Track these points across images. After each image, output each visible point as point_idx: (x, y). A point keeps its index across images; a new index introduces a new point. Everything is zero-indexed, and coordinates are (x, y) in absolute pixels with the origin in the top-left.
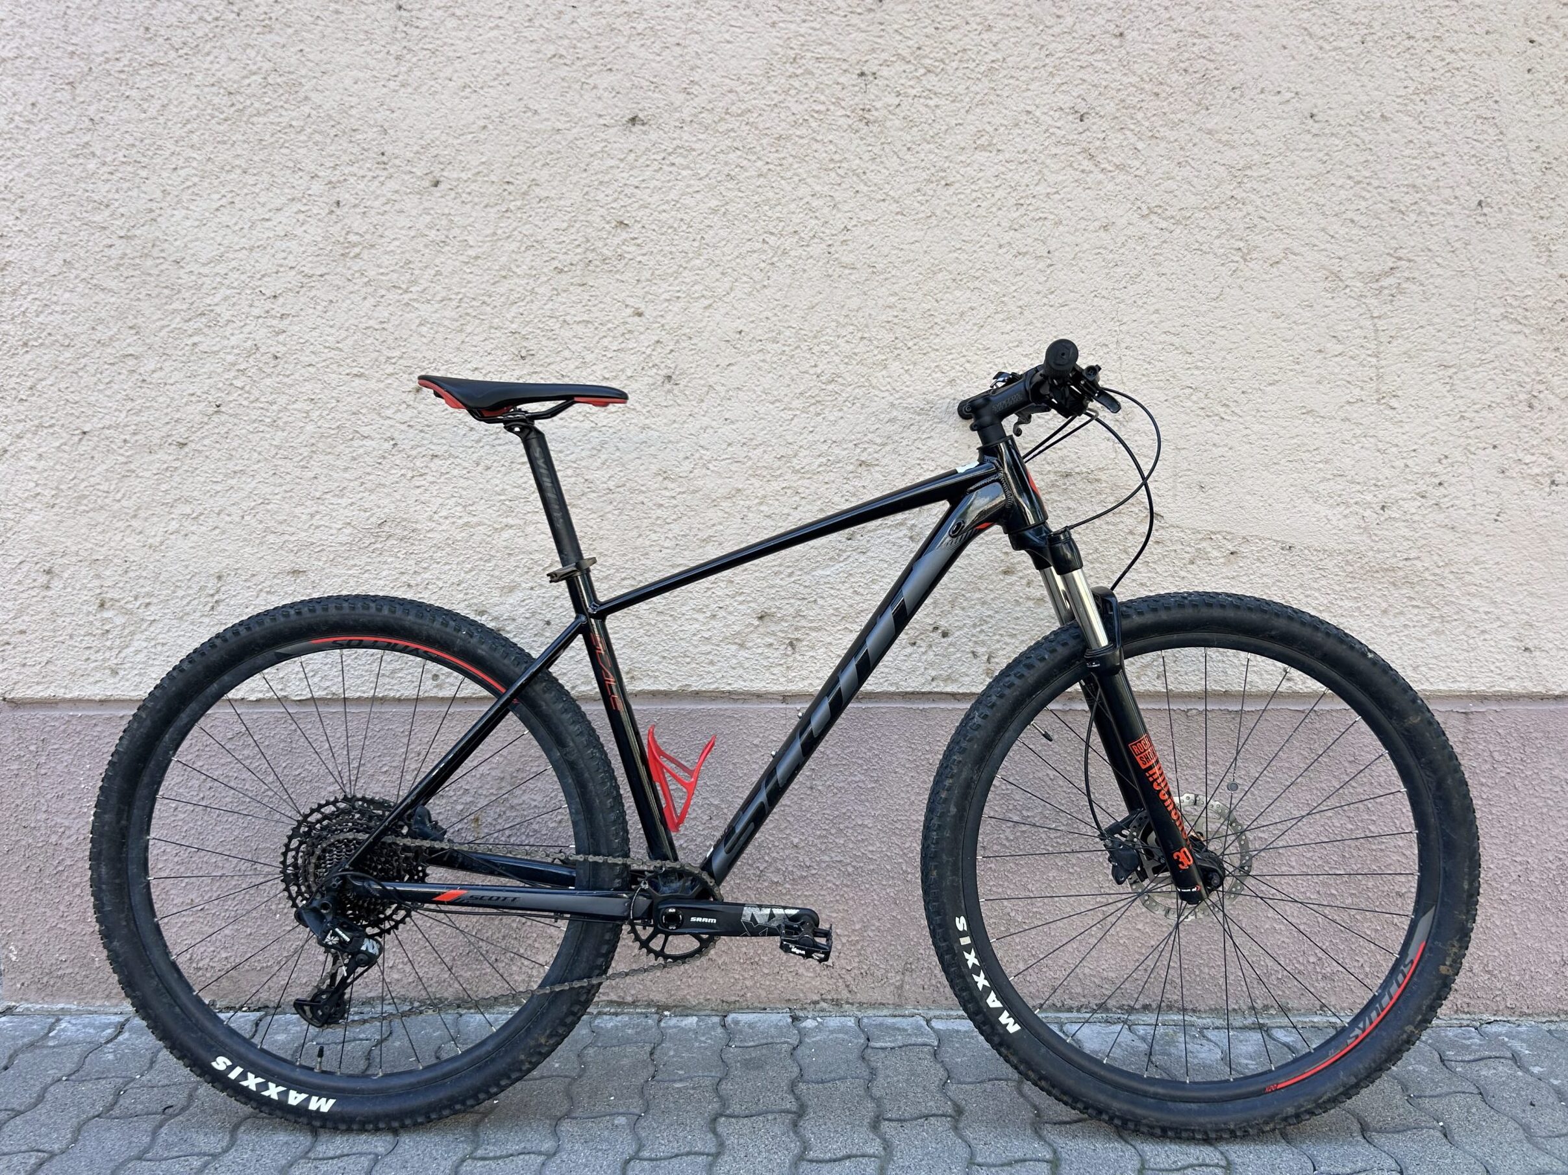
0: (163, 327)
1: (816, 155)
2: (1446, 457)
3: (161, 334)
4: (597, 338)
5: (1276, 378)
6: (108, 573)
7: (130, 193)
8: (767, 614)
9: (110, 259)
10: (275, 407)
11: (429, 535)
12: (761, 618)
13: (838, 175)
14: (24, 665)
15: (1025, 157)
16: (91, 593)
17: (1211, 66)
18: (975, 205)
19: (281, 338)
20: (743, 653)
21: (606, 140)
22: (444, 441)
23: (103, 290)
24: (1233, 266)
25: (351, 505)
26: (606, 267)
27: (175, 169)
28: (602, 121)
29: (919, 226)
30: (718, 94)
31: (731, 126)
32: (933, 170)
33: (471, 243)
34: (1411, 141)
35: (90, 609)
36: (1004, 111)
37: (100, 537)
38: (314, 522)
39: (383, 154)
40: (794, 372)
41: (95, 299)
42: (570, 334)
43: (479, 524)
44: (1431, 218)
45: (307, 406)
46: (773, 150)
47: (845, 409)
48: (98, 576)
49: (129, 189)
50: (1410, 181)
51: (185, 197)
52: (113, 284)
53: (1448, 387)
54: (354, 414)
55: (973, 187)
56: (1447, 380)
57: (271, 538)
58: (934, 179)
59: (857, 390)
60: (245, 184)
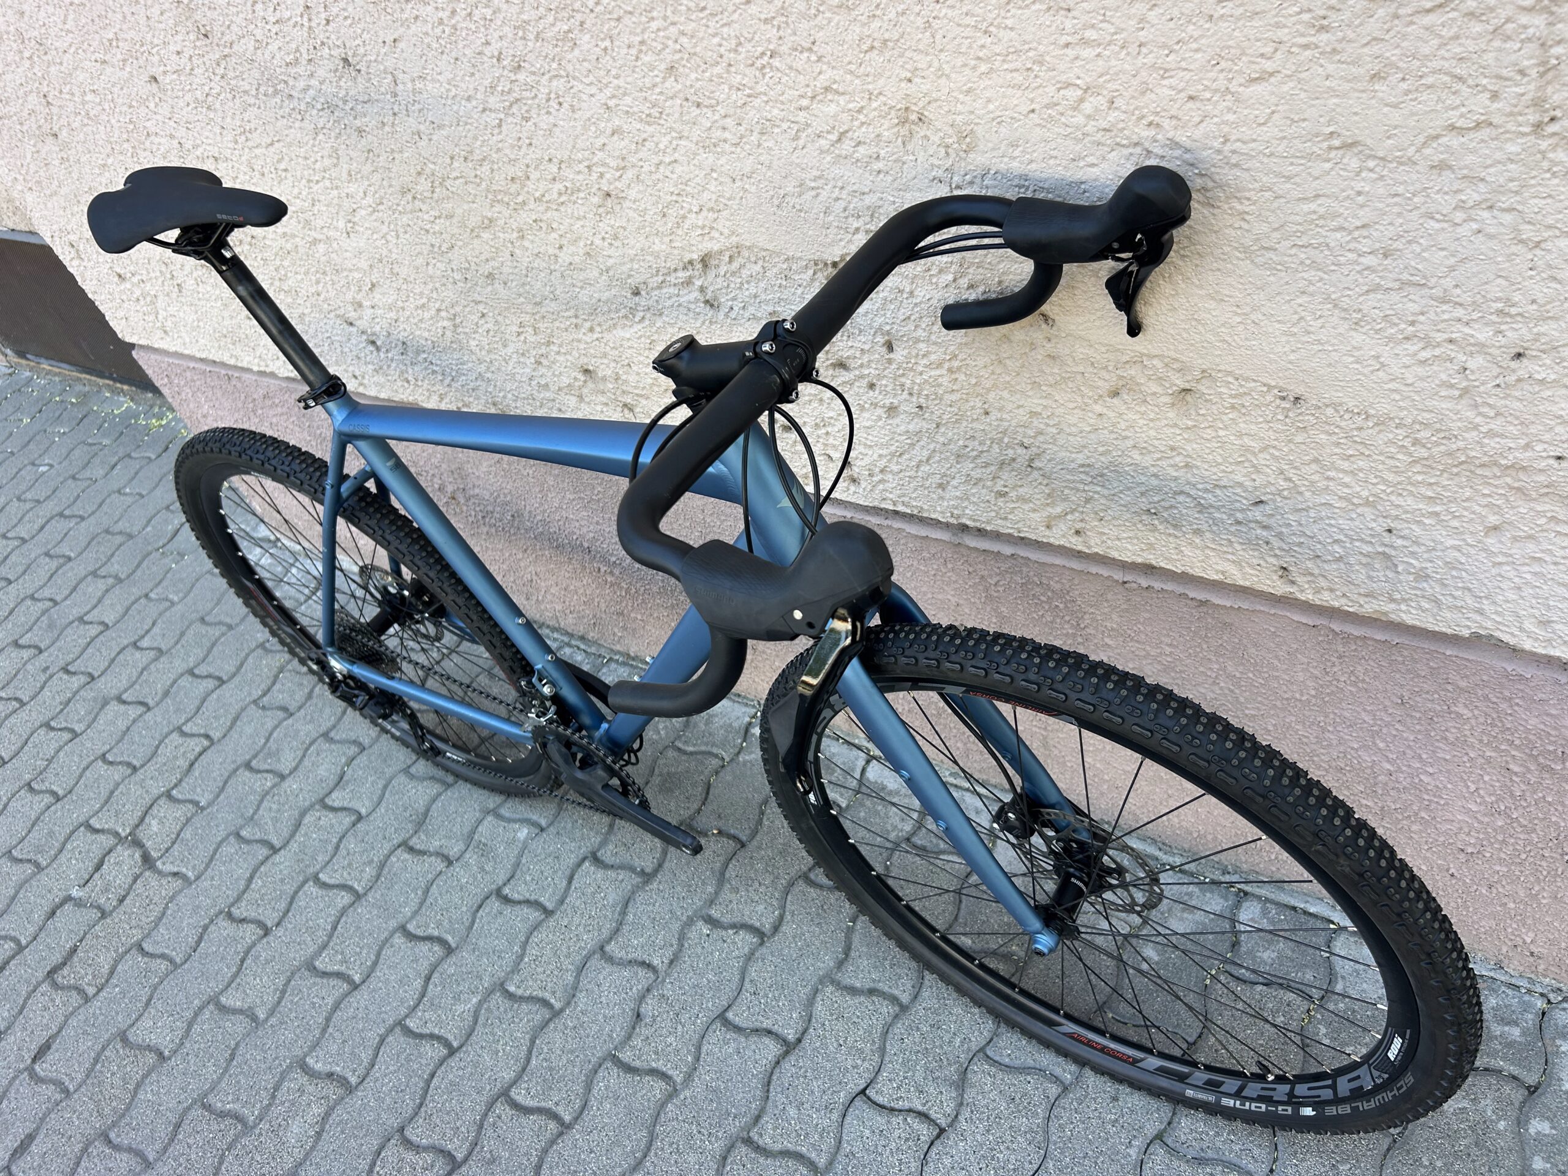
12: (585, 373)
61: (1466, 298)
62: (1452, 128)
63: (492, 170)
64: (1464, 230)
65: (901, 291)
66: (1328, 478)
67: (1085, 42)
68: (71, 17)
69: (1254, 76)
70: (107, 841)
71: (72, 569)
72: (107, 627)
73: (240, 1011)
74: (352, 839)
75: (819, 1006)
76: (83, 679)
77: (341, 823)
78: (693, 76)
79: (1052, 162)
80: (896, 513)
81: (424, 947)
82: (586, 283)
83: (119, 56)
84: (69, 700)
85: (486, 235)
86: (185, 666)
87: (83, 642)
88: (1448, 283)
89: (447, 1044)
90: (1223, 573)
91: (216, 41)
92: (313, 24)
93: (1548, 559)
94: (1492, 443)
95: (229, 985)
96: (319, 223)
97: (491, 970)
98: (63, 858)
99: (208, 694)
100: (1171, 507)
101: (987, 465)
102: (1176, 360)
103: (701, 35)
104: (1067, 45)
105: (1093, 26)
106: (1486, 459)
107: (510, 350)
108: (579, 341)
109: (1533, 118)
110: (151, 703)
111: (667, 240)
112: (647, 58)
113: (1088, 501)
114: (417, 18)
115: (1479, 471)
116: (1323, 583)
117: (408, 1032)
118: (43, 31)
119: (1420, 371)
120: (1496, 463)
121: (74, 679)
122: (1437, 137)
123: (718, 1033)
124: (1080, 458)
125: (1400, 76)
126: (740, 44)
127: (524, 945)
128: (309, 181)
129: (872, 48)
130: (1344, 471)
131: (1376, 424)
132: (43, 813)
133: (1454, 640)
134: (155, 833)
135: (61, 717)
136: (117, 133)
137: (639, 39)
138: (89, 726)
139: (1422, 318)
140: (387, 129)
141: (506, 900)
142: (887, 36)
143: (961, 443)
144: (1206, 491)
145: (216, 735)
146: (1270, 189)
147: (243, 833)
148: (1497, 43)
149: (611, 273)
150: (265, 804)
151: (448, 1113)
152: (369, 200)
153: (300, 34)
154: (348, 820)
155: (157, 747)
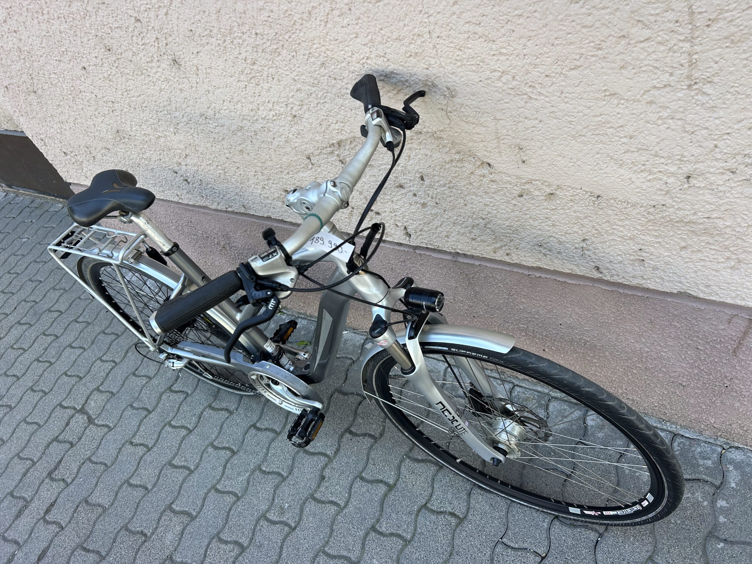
61: (665, 154)
62: (655, 87)
63: (242, 106)
64: (661, 128)
65: (426, 155)
66: (614, 229)
67: (501, 54)
68: (45, 41)
69: (572, 67)
70: (70, 412)
71: (43, 286)
72: (62, 313)
73: (140, 486)
74: (185, 405)
75: (403, 469)
76: (53, 338)
77: (179, 398)
78: (333, 67)
79: (489, 101)
80: (427, 248)
81: (223, 452)
82: (286, 154)
83: (68, 59)
84: (47, 348)
85: (239, 134)
86: (100, 329)
87: (51, 320)
88: (657, 149)
89: (235, 495)
90: (571, 270)
91: (114, 52)
92: (160, 45)
93: (707, 259)
94: (681, 213)
95: (133, 475)
96: (162, 129)
97: (254, 461)
98: (51, 421)
99: (112, 342)
100: (547, 242)
101: (467, 227)
102: (546, 181)
103: (336, 50)
104: (494, 55)
105: (504, 48)
106: (678, 219)
107: (250, 183)
108: (283, 178)
109: (687, 83)
110: (86, 347)
111: (322, 135)
112: (312, 60)
113: (511, 241)
114: (208, 43)
115: (676, 224)
116: (615, 273)
117: (217, 491)
118: (31, 47)
119: (649, 184)
120: (682, 221)
121: (49, 338)
122: (649, 91)
123: (358, 483)
124: (507, 223)
125: (632, 67)
126: (353, 54)
127: (268, 450)
128: (157, 111)
129: (411, 56)
130: (619, 226)
131: (632, 206)
132: (39, 401)
133: (671, 294)
134: (93, 407)
135: (44, 356)
136: (65, 91)
137: (308, 52)
138: (57, 360)
139: (647, 163)
140: (194, 89)
141: (258, 429)
142: (417, 51)
143: (455, 218)
144: (562, 235)
145: (117, 360)
146: (581, 112)
147: (134, 405)
148: (671, 54)
149: (297, 149)
150: (143, 391)
151: (239, 526)
152: (185, 119)
153: (153, 50)
154: (183, 396)
155: (91, 368)
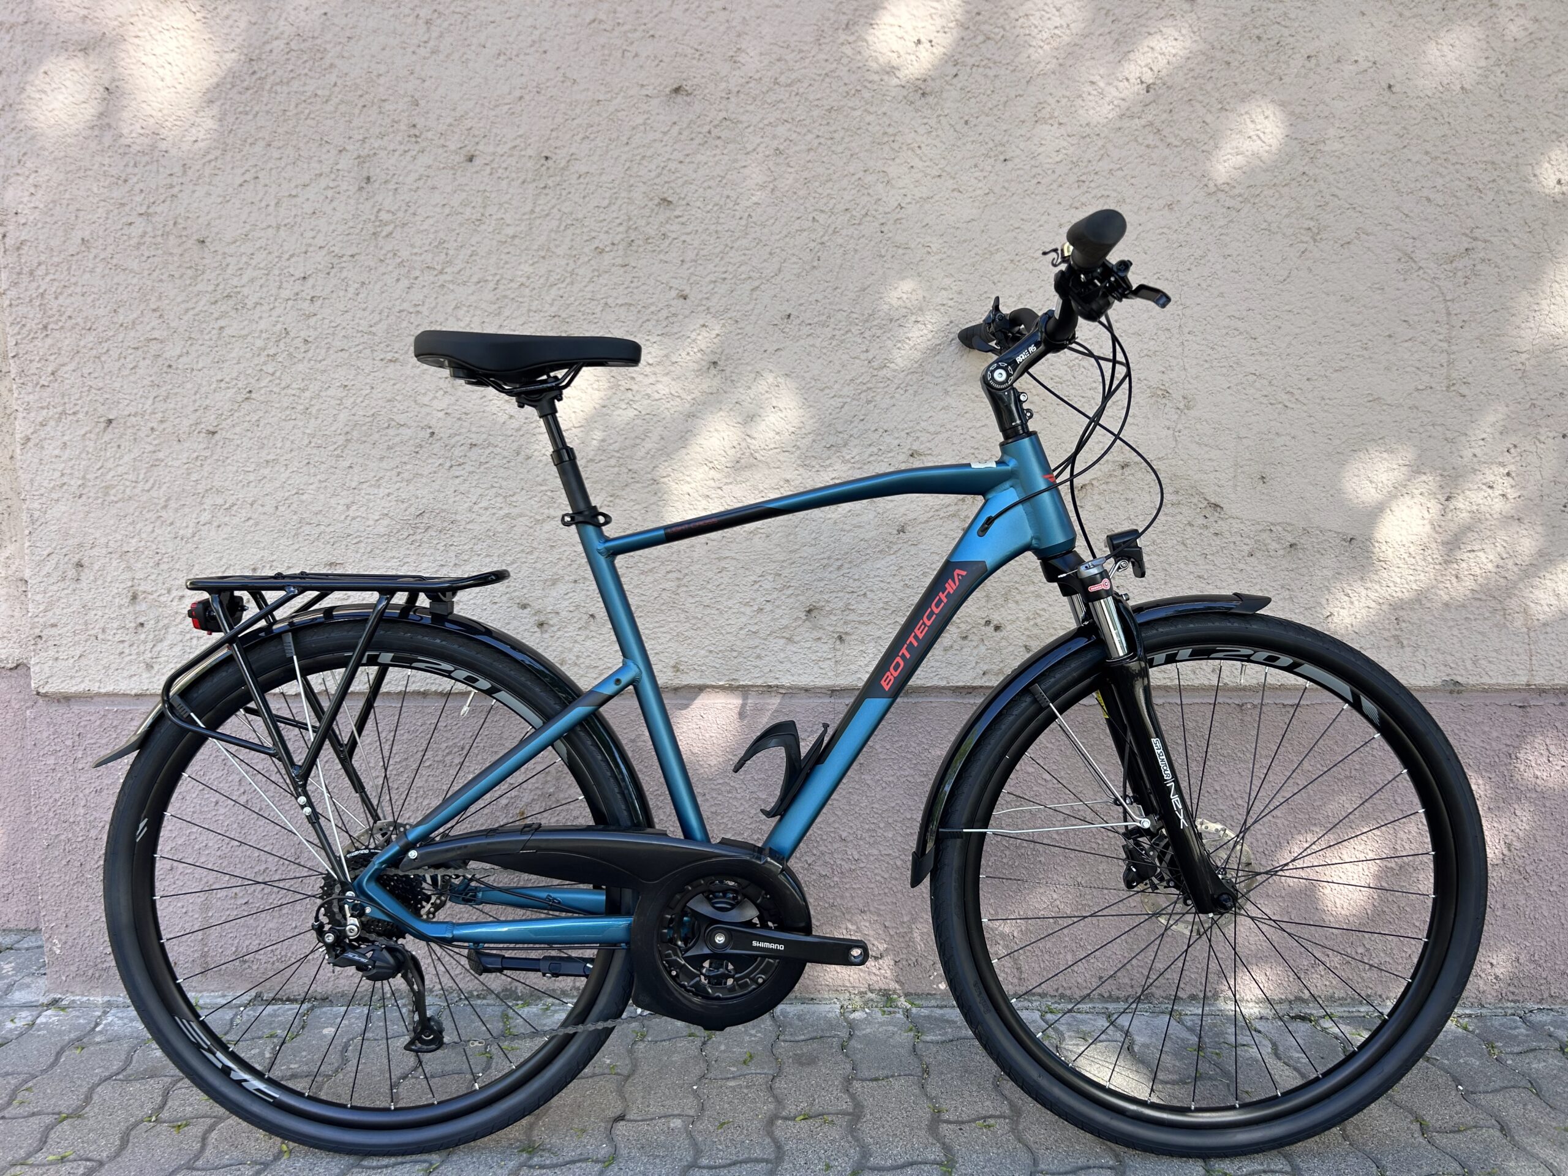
0: (187, 311)
1: (870, 128)
2: (1515, 446)
3: (186, 318)
4: (640, 321)
5: (1343, 364)
6: (139, 565)
7: (147, 168)
8: (816, 608)
9: (130, 238)
10: (307, 394)
11: (468, 527)
12: (809, 611)
13: (893, 149)
14: (57, 659)
15: (1088, 130)
16: (123, 586)
17: (1286, 32)
18: (1035, 181)
19: (312, 321)
20: (791, 648)
21: (648, 112)
22: (483, 430)
23: (124, 270)
24: (1303, 246)
25: (388, 495)
26: (649, 247)
27: (196, 141)
28: (644, 92)
29: (976, 204)
30: (766, 62)
31: (781, 97)
32: (991, 144)
33: (508, 222)
34: (1491, 115)
35: (122, 603)
36: (1066, 81)
37: (131, 528)
38: (351, 513)
39: (414, 126)
40: (845, 357)
41: (115, 280)
42: (613, 317)
43: (521, 515)
44: (1509, 196)
45: (340, 393)
46: (825, 122)
47: (897, 395)
48: (129, 568)
49: (147, 163)
50: (1488, 158)
51: (207, 171)
52: (134, 265)
53: (1520, 374)
54: (389, 401)
55: (1033, 162)
56: (1520, 366)
57: (307, 529)
58: (992, 154)
59: (910, 377)
60: (270, 158)
